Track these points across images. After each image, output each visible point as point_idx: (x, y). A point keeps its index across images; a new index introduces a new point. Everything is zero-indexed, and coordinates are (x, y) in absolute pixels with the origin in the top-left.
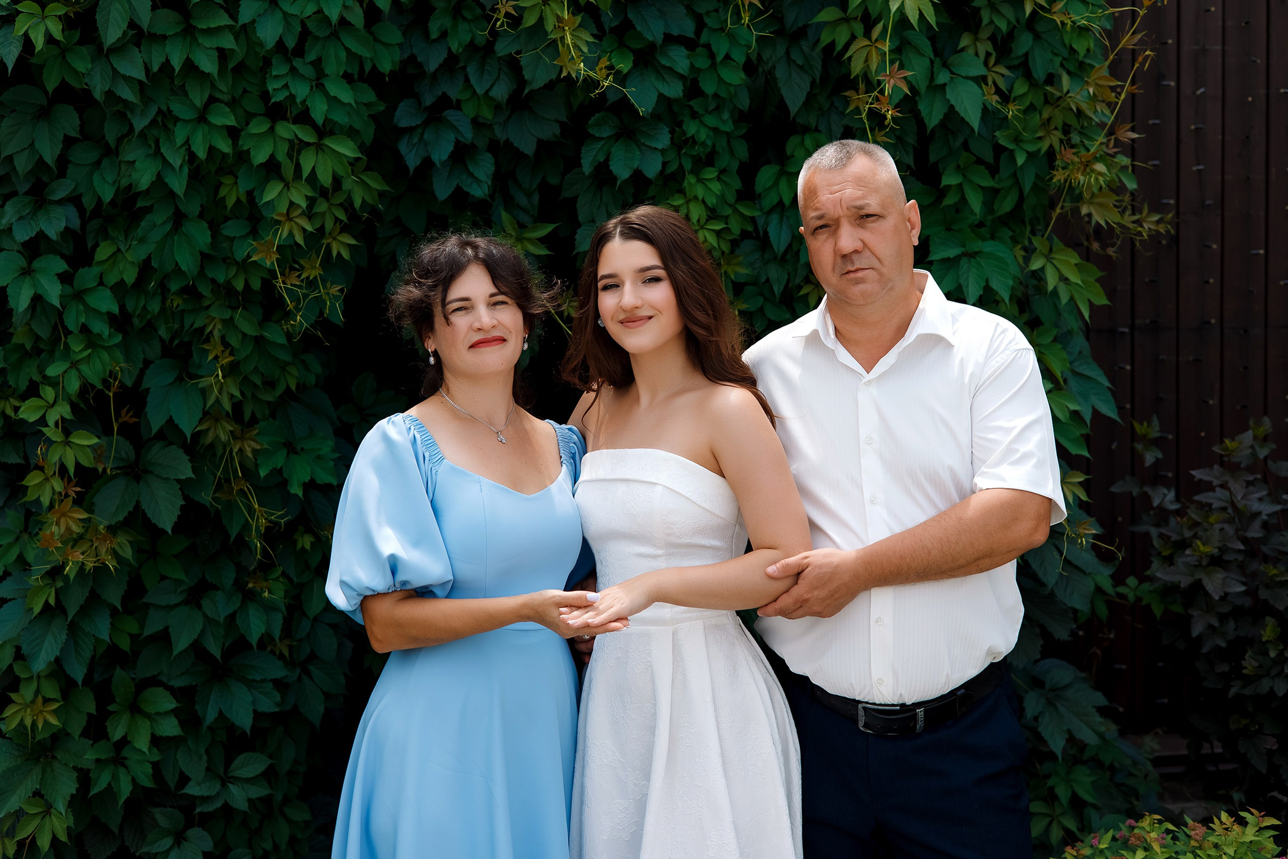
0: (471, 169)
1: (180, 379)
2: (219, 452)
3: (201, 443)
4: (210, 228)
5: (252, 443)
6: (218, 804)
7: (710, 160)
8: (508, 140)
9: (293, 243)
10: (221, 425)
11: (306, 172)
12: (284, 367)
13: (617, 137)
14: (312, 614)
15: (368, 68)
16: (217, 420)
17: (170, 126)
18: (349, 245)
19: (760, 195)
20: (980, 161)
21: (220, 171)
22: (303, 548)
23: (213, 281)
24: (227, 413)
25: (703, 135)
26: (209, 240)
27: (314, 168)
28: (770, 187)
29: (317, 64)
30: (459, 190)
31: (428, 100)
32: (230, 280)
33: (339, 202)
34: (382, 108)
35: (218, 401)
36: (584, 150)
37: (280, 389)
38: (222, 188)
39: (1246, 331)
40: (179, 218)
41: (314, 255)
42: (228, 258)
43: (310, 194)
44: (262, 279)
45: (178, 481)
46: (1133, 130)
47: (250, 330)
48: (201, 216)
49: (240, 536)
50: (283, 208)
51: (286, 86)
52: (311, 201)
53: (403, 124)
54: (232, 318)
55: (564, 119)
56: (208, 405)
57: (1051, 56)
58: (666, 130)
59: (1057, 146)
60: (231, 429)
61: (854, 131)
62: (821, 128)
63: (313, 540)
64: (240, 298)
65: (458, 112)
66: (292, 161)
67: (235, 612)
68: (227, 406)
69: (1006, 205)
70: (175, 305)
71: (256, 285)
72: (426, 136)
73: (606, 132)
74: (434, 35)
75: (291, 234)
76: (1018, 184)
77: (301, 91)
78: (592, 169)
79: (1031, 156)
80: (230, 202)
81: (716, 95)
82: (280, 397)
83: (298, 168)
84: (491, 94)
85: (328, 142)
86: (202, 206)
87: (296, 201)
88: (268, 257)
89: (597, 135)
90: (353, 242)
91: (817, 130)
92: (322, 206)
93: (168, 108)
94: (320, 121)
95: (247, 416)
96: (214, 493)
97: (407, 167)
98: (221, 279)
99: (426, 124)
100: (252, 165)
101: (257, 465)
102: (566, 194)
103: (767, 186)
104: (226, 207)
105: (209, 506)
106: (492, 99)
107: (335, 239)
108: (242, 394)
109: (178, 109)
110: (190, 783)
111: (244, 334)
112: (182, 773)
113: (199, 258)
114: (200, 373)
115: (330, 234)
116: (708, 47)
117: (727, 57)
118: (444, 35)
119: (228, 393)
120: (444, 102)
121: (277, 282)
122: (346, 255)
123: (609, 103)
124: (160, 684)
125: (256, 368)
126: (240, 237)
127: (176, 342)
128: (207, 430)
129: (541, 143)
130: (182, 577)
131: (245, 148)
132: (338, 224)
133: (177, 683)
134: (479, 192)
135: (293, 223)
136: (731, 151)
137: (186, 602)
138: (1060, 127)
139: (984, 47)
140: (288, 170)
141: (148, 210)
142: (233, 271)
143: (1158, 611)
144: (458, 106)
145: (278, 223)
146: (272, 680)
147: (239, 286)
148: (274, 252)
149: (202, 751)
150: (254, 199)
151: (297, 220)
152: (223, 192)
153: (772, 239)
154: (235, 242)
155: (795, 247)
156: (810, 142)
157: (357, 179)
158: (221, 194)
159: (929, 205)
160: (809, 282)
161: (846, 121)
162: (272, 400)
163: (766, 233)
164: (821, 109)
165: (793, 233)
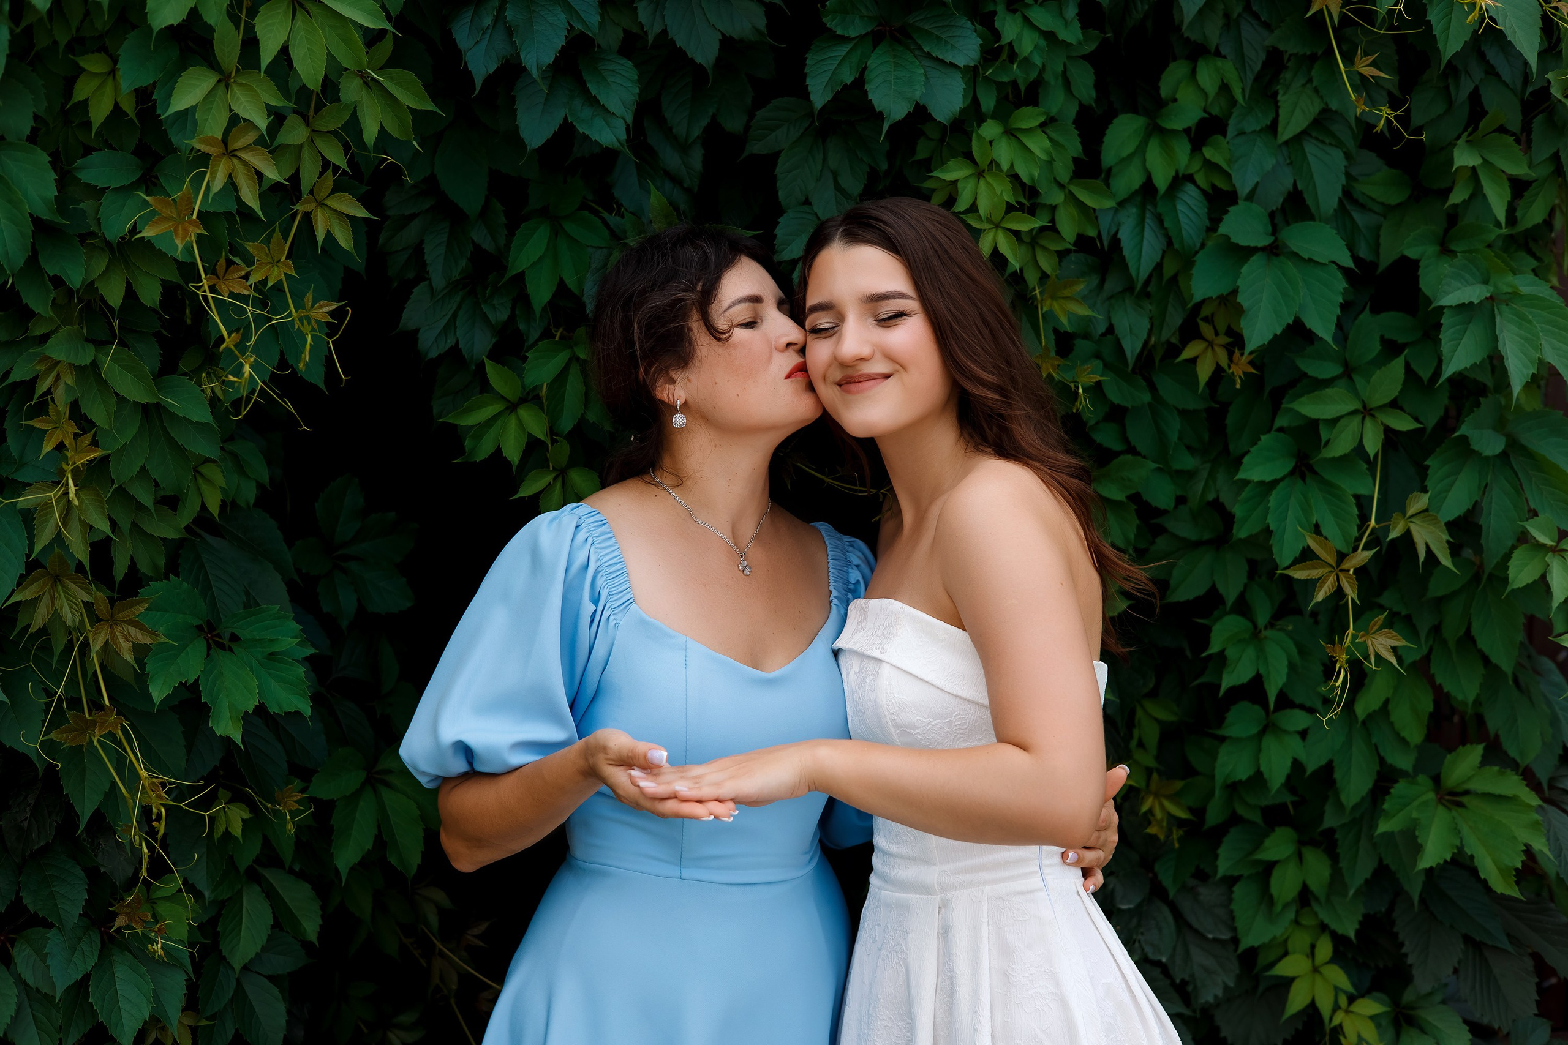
0: (592, 88)
2: (59, 644)
3: (20, 625)
4: (55, 164)
5: (133, 631)
7: (1031, 95)
8: (665, 33)
9: (233, 207)
10: (67, 591)
11: (268, 54)
12: (197, 466)
13: (876, 38)
14: (237, 963)
16: (57, 579)
18: (352, 219)
19: (1109, 171)
20: (1502, 130)
21: (79, 44)
22: (227, 834)
23: (58, 281)
24: (80, 567)
25: (1028, 44)
26: (52, 192)
27: (284, 51)
28: (1131, 156)
30: (567, 128)
32: (92, 282)
33: (330, 127)
35: (59, 538)
36: (811, 59)
37: (187, 515)
38: (81, 80)
41: (277, 235)
42: (92, 235)
43: (276, 102)
44: (163, 284)
47: (136, 392)
48: (33, 138)
49: (98, 817)
50: (214, 126)
52: (278, 118)
54: (95, 365)
56: (38, 548)
60: (87, 598)
61: (1286, 57)
62: (1225, 51)
63: (246, 815)
64: (116, 322)
66: (237, 28)
67: (86, 978)
68: (80, 551)
69: (1533, 215)
71: (150, 294)
73: (857, 27)
75: (231, 185)
78: (828, 97)
80: (99, 113)
82: (187, 528)
83: (251, 44)
86: (36, 117)
87: (243, 114)
88: (180, 232)
89: (839, 32)
90: (360, 212)
91: (1218, 54)
92: (295, 133)
95: (120, 570)
96: (47, 733)
97: (468, 74)
98: (75, 279)
100: (150, 29)
101: (142, 678)
102: (755, 148)
103: (1125, 153)
104: (88, 124)
105: (34, 758)
107: (321, 204)
108: (113, 525)
111: (121, 400)
113: (29, 228)
114: (21, 477)
115: (311, 192)
119: (82, 522)
121: (198, 288)
122: (344, 239)
125: (143, 469)
126: (117, 190)
128: (34, 602)
129: (726, 42)
132: (330, 171)
135: (235, 161)
136: (1067, 84)
140: (228, 46)
142: (100, 264)
145: (203, 159)
147: (115, 296)
148: (191, 222)
150: (154, 107)
151: (245, 156)
152: (82, 90)
153: (1126, 252)
154: (106, 199)
155: (1169, 271)
156: (1207, 76)
157: (369, 83)
158: (79, 95)
159: (1399, 205)
160: (1199, 336)
161: (1271, 40)
162: (172, 535)
163: (1116, 242)
164: (1227, 16)
165: (1170, 243)
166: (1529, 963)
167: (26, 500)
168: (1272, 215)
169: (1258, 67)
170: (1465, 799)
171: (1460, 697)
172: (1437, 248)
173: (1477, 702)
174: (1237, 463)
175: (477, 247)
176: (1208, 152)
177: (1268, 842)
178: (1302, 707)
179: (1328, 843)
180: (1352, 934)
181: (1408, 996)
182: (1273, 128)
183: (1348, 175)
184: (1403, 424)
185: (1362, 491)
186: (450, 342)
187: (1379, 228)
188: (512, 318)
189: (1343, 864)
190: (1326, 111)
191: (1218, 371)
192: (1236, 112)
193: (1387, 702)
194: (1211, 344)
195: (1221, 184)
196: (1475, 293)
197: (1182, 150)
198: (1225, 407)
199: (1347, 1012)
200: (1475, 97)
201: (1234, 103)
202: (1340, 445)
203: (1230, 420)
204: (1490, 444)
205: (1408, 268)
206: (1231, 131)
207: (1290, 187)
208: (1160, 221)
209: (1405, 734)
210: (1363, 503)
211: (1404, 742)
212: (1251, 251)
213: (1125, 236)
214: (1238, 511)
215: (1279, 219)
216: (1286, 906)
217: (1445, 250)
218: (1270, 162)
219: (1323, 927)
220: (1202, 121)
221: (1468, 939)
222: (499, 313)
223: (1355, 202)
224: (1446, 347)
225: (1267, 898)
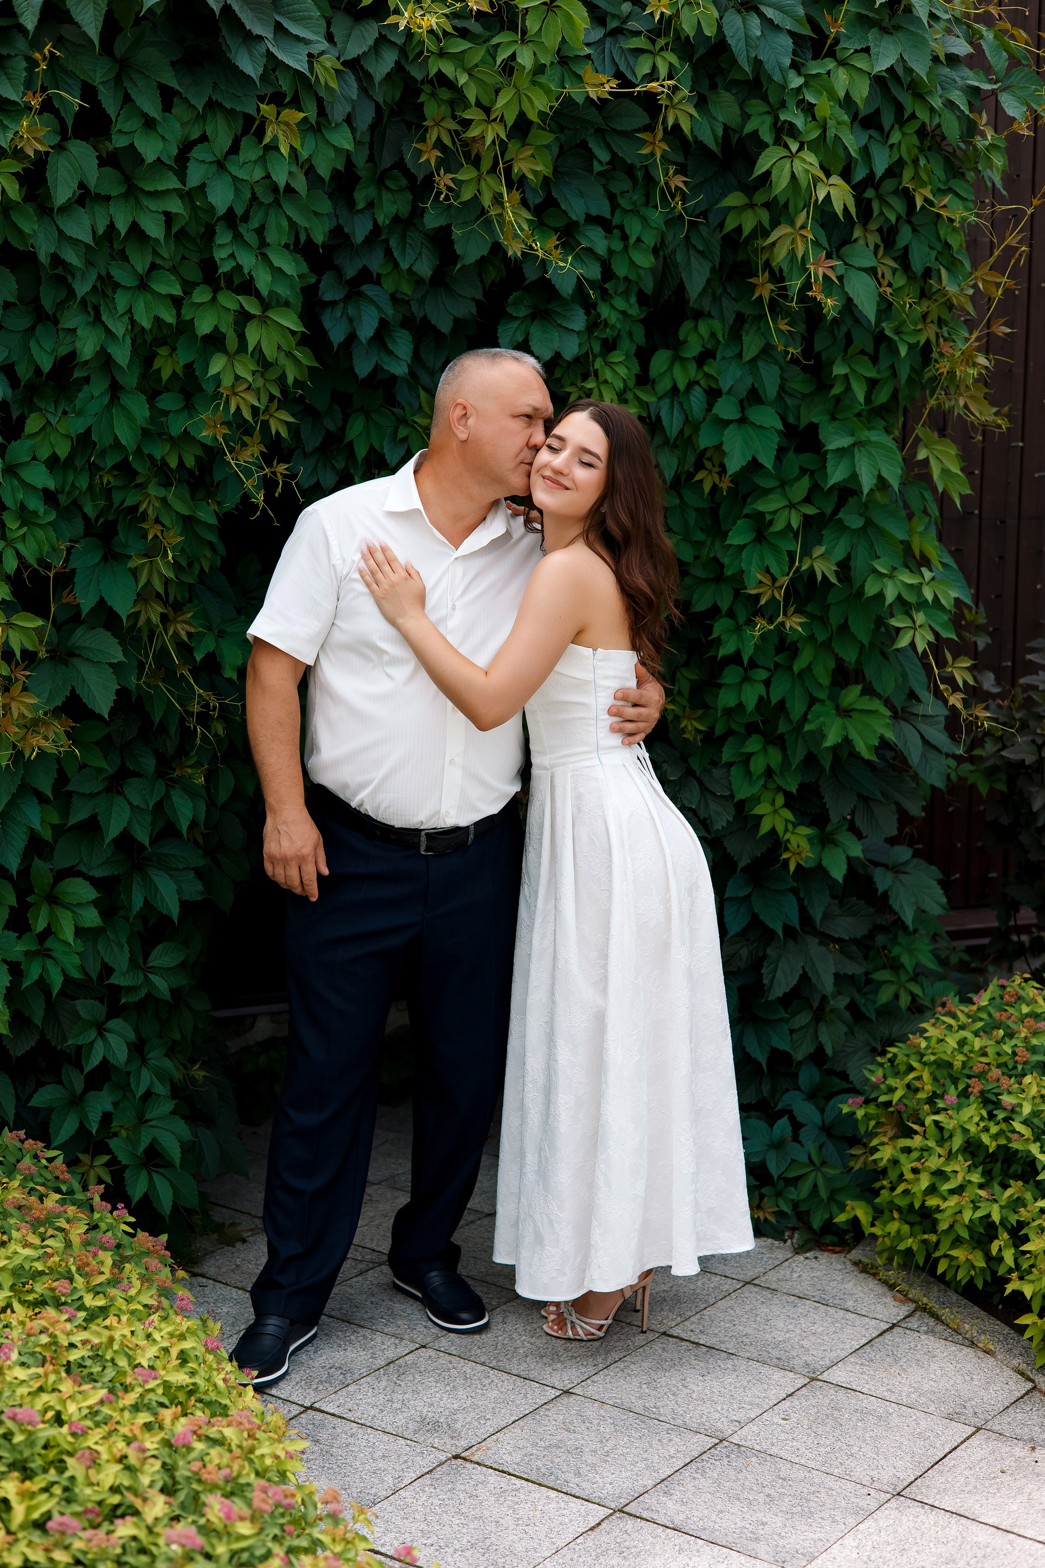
0: (390, 347)
1: (105, 559)
2: (145, 635)
3: (134, 625)
4: (148, 401)
5: (186, 625)
6: (142, 994)
7: (616, 344)
8: (425, 317)
9: (240, 419)
10: (152, 607)
11: (251, 346)
13: (533, 317)
15: (303, 238)
16: (149, 601)
17: (109, 292)
18: (287, 423)
19: (654, 380)
20: (862, 352)
21: (160, 342)
23: (150, 456)
24: (159, 594)
25: (613, 318)
26: (147, 414)
27: (259, 342)
28: (665, 372)
29: (260, 231)
30: (377, 368)
31: (350, 272)
32: (164, 457)
33: (274, 377)
34: (313, 280)
35: (149, 582)
36: (500, 330)
37: (196, 571)
38: (157, 358)
39: (1003, 522)
40: (115, 389)
42: (164, 434)
43: (255, 368)
44: (196, 457)
45: (111, 665)
46: (1005, 324)
47: (181, 509)
48: (139, 388)
50: (228, 381)
51: (232, 256)
53: (328, 297)
54: (165, 497)
55: (480, 296)
56: (140, 586)
57: (928, 249)
58: (581, 312)
59: (933, 340)
60: (163, 611)
61: (745, 317)
62: (713, 314)
64: (174, 476)
65: (377, 288)
66: (237, 334)
67: (162, 799)
68: (159, 587)
69: (882, 396)
70: (105, 482)
71: (192, 463)
72: (350, 311)
73: (522, 312)
74: (361, 205)
75: (238, 409)
76: (895, 374)
77: (247, 260)
79: (911, 347)
80: (166, 374)
81: (626, 278)
83: (243, 341)
84: (414, 269)
85: (271, 314)
86: (140, 378)
87: (241, 375)
88: (217, 432)
89: (514, 315)
90: (291, 419)
91: (709, 315)
92: (258, 382)
93: (108, 273)
94: (264, 293)
97: (331, 343)
98: (158, 456)
99: (348, 298)
100: (197, 336)
101: (191, 648)
103: (661, 370)
104: (160, 379)
105: (134, 691)
106: (415, 274)
107: (271, 416)
109: (119, 274)
110: (115, 974)
111: (177, 513)
112: (104, 965)
113: (139, 432)
115: (267, 410)
116: (621, 228)
117: (638, 240)
118: (371, 205)
119: (160, 573)
120: (366, 276)
121: (227, 459)
122: (284, 433)
123: (527, 282)
124: (80, 874)
126: (176, 411)
127: (101, 521)
128: (140, 613)
129: (456, 320)
130: (103, 764)
131: (188, 318)
132: (274, 399)
133: (98, 873)
134: (399, 369)
135: (239, 397)
136: (630, 335)
137: (108, 790)
138: (936, 321)
139: (874, 239)
140: (232, 342)
141: (87, 380)
142: (167, 448)
143: (983, 789)
144: (377, 281)
145: (221, 397)
146: (193, 869)
147: (173, 463)
149: (124, 941)
150: (194, 371)
151: (243, 394)
152: (158, 364)
153: (664, 423)
154: (171, 416)
155: (687, 433)
156: (703, 328)
157: (289, 354)
158: (156, 366)
159: (810, 394)
160: (703, 467)
161: (738, 307)
162: (192, 581)
163: (659, 418)
164: (714, 295)
165: (687, 418)
166: (893, 807)
167: (131, 564)
168: (741, 402)
169: (731, 322)
170: (852, 714)
171: (848, 660)
172: (829, 417)
173: (858, 662)
174: (725, 536)
175: (327, 430)
176: (706, 369)
177: (747, 743)
178: (763, 668)
179: (780, 742)
180: (794, 791)
181: (829, 828)
182: (740, 355)
183: (782, 377)
184: (811, 511)
185: (791, 548)
186: (315, 480)
187: (799, 406)
188: (346, 466)
189: (789, 752)
190: (768, 344)
191: (715, 485)
192: (720, 347)
193: (811, 663)
194: (710, 472)
195: (713, 385)
196: (845, 441)
197: (692, 368)
198: (719, 505)
199: (793, 833)
200: (848, 335)
201: (719, 342)
202: (779, 525)
203: (721, 512)
204: (855, 522)
205: (813, 428)
206: (718, 357)
207: (750, 386)
208: (681, 405)
209: (821, 681)
210: (791, 555)
211: (820, 685)
212: (730, 422)
213: (664, 414)
214: (726, 561)
215: (745, 403)
216: (759, 777)
217: (833, 418)
218: (739, 373)
219: (780, 789)
220: (701, 353)
221: (859, 795)
222: (340, 465)
223: (786, 392)
224: (829, 470)
225: (748, 773)
